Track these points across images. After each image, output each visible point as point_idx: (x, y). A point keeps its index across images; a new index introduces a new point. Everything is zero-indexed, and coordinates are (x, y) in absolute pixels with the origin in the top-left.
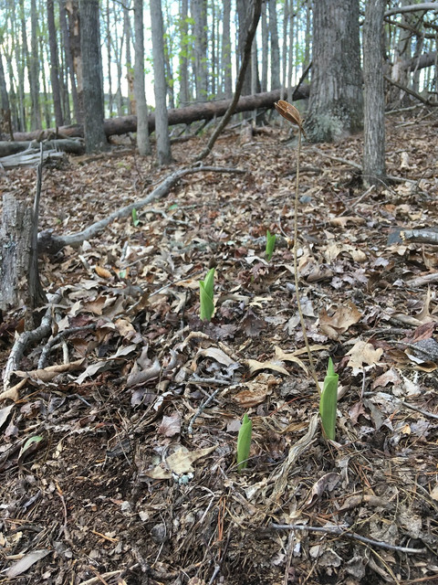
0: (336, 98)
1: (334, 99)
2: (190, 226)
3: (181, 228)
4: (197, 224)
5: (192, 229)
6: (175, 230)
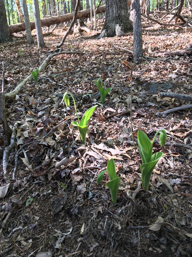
0: (117, 15)
1: (116, 16)
2: (64, 86)
3: (59, 87)
4: (66, 85)
5: (65, 88)
6: (57, 88)
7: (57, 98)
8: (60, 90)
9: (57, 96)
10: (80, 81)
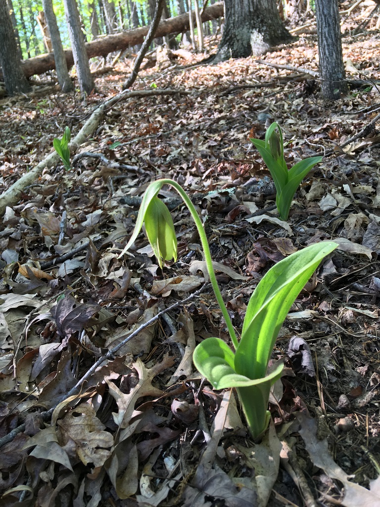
2: (143, 171)
3: (130, 175)
4: (150, 166)
5: (146, 175)
6: (124, 179)
7: (122, 209)
8: (132, 183)
9: (122, 202)
10: (188, 155)
